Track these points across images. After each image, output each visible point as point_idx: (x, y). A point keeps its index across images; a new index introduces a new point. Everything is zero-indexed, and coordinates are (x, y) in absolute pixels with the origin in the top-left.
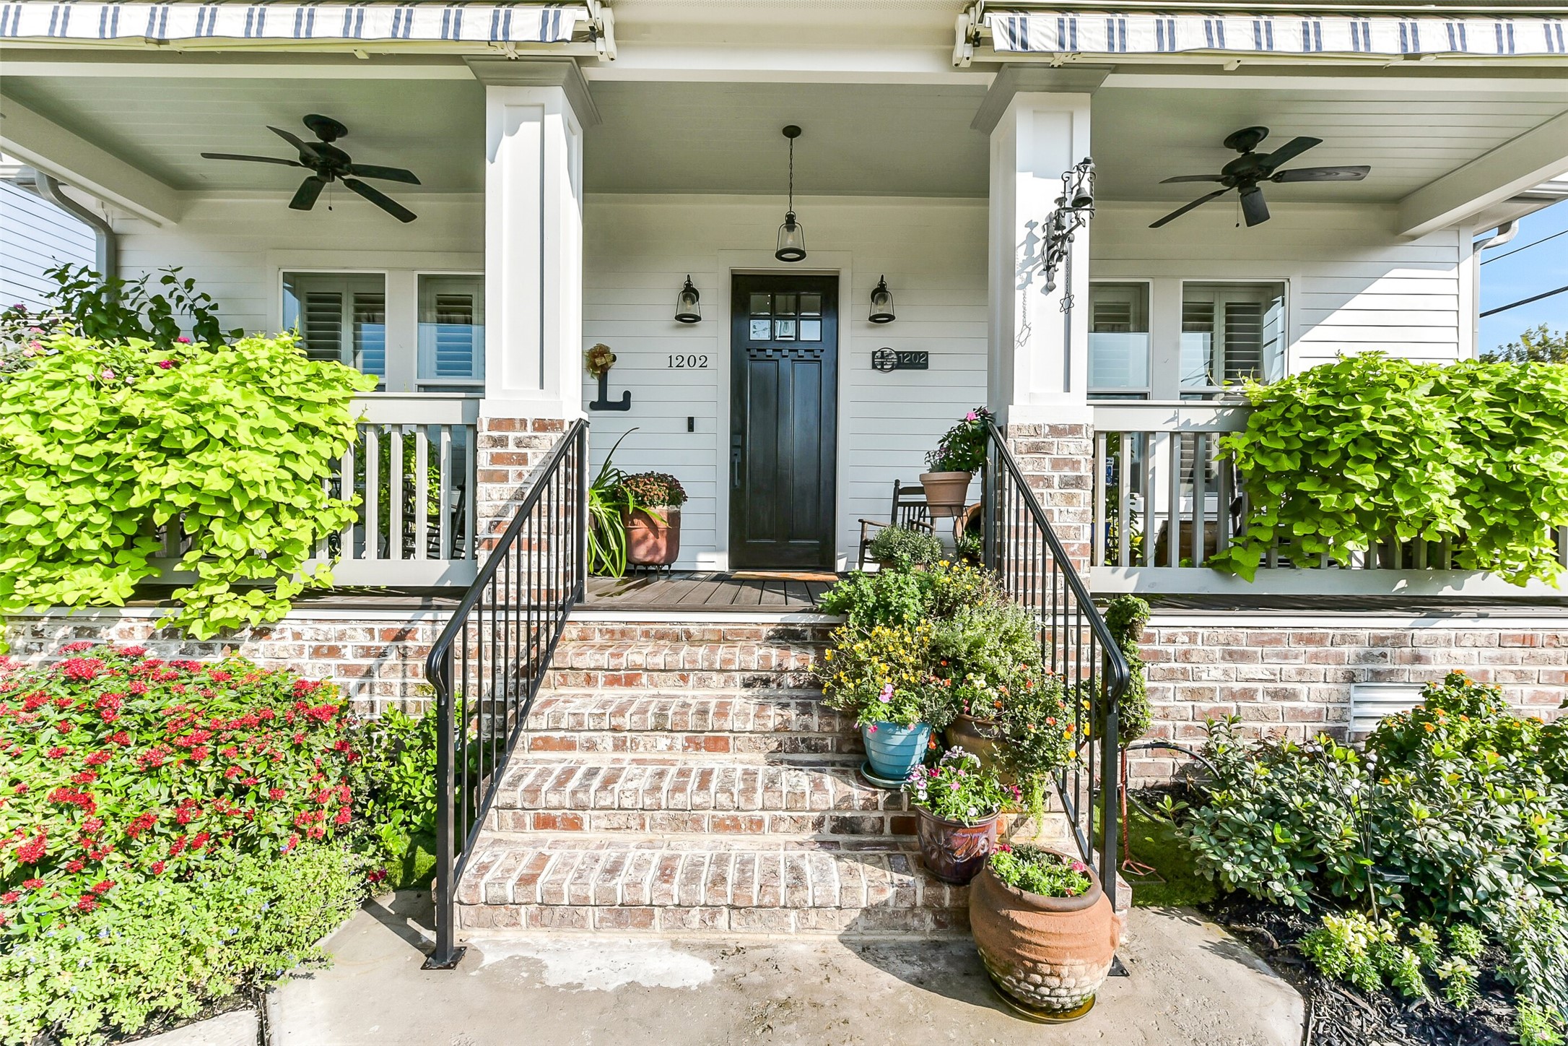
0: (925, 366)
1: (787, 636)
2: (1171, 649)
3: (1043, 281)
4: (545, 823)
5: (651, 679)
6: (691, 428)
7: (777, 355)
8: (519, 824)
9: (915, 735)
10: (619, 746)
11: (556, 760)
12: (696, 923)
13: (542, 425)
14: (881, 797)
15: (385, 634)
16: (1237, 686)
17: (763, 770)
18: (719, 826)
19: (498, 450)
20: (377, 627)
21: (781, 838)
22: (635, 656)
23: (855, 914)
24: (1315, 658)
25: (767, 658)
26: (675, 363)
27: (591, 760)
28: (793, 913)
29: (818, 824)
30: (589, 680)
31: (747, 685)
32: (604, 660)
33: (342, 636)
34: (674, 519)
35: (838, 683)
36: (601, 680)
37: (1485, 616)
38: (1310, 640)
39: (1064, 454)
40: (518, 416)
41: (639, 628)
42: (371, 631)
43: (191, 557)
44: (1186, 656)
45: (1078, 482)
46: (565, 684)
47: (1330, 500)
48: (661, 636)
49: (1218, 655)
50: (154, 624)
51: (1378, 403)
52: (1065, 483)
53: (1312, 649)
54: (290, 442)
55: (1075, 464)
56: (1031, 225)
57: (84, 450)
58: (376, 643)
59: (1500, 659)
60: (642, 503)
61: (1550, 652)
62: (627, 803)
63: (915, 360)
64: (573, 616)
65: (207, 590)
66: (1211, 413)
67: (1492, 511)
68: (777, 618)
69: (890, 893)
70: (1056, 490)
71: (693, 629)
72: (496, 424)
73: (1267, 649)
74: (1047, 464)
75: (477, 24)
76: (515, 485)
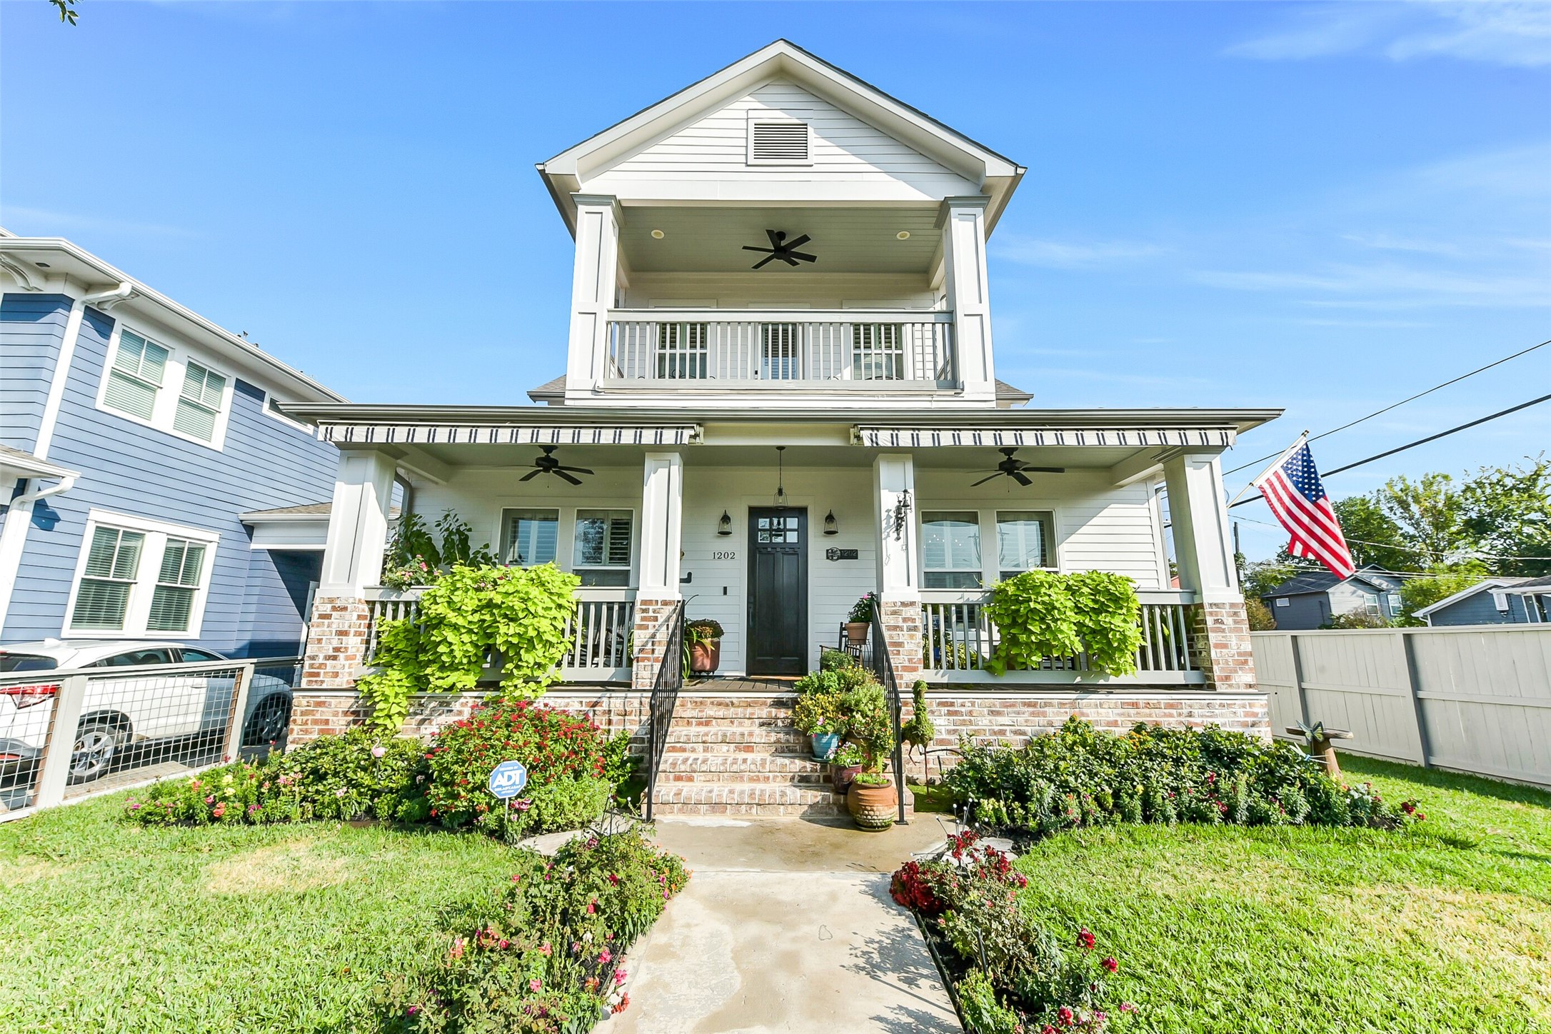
0: (856, 558)
1: (779, 703)
2: (963, 709)
3: (895, 535)
4: (678, 779)
5: (717, 723)
6: (725, 593)
7: (774, 551)
8: (667, 779)
9: (831, 738)
10: (706, 750)
11: (680, 756)
12: (744, 812)
13: (665, 603)
14: (819, 766)
15: (587, 704)
16: (997, 728)
17: (769, 758)
18: (751, 780)
19: (645, 615)
20: (584, 700)
21: (776, 784)
22: (711, 711)
23: (806, 808)
24: (1033, 714)
25: (770, 712)
26: (717, 556)
27: (693, 756)
28: (782, 807)
29: (792, 779)
30: (689, 723)
31: (762, 725)
32: (695, 713)
33: (567, 705)
34: (717, 645)
35: (801, 720)
36: (694, 723)
37: (1112, 693)
38: (1029, 705)
39: (908, 615)
40: (654, 599)
41: (709, 700)
42: (581, 702)
43: (510, 666)
44: (970, 713)
45: (915, 628)
46: (677, 725)
47: (1023, 638)
48: (720, 704)
49: (986, 713)
50: (479, 700)
51: (1038, 594)
52: (909, 629)
53: (1031, 709)
54: (554, 613)
55: (913, 620)
56: (888, 511)
57: (470, 618)
58: (583, 708)
59: (1123, 714)
60: (701, 637)
61: (1147, 711)
62: (713, 769)
63: (851, 555)
64: (679, 694)
65: (516, 682)
66: (979, 595)
67: (1097, 643)
68: (774, 695)
69: (819, 798)
70: (905, 632)
71: (735, 701)
72: (644, 602)
73: (1010, 709)
74: (900, 620)
75: (648, 437)
76: (651, 631)
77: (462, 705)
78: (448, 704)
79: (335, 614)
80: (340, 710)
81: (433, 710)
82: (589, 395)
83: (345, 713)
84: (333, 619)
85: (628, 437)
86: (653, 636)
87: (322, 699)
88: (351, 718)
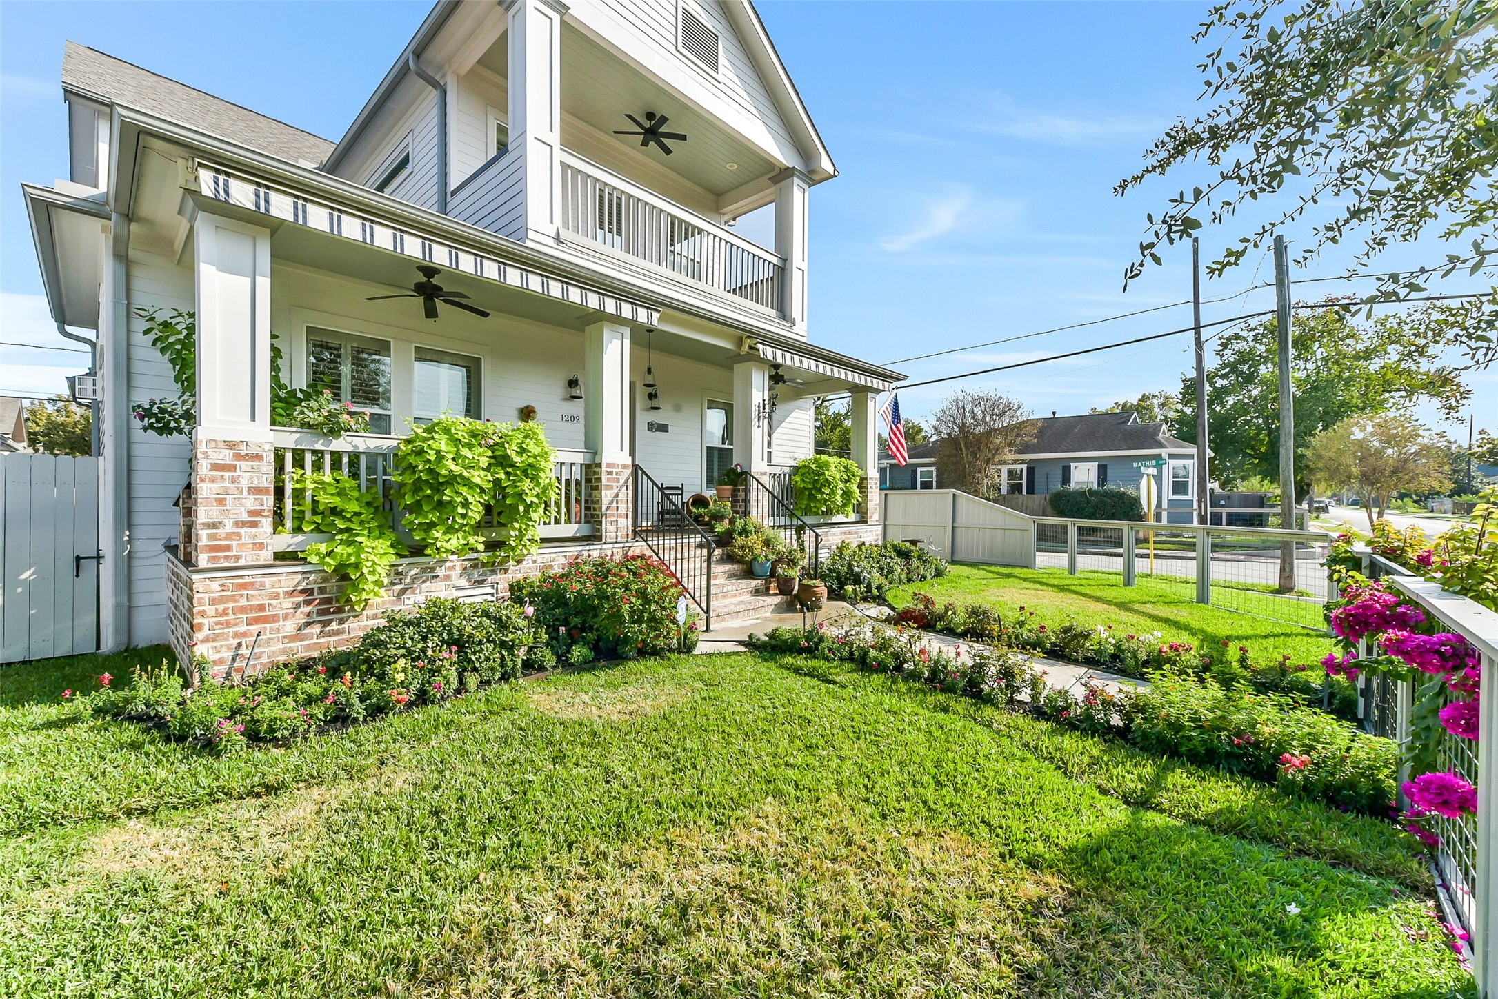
0: (667, 432)
13: (623, 467)
19: (609, 476)
26: (565, 419)
40: (615, 463)
47: (819, 496)
56: (755, 405)
63: (663, 428)
72: (609, 465)
75: (610, 306)
76: (615, 491)
77: (450, 569)
78: (432, 570)
79: (241, 464)
80: (281, 590)
81: (414, 579)
82: (551, 242)
83: (291, 593)
84: (238, 472)
85: (593, 301)
86: (617, 496)
87: (248, 579)
88: (301, 599)
